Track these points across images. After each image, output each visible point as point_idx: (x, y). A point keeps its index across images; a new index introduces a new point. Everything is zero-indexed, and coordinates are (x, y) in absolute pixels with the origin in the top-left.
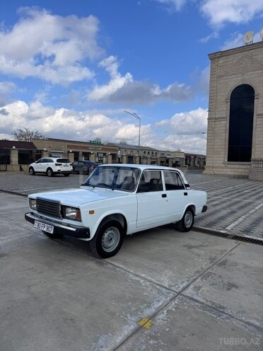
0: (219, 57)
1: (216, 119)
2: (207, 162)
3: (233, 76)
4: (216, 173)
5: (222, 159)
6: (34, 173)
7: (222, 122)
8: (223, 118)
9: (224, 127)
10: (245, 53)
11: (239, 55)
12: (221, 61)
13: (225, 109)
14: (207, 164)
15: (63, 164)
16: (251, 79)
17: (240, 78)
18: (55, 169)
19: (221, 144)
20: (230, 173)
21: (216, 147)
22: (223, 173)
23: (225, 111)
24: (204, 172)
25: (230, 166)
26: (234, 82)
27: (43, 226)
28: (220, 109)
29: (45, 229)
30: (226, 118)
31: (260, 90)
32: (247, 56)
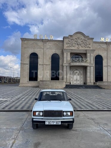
0: (25, 40)
1: (24, 64)
2: (20, 81)
3: (30, 49)
4: (24, 85)
5: (27, 80)
7: (27, 65)
8: (27, 64)
9: (27, 67)
11: (33, 42)
12: (26, 42)
13: (28, 60)
14: (20, 82)
16: (37, 51)
17: (33, 50)
19: (26, 74)
20: (30, 86)
21: (24, 75)
22: (27, 85)
23: (27, 61)
24: (19, 85)
25: (30, 83)
26: (31, 51)
27: (53, 122)
28: (26, 60)
29: (55, 124)
30: (28, 64)
31: (40, 56)
32: (35, 43)
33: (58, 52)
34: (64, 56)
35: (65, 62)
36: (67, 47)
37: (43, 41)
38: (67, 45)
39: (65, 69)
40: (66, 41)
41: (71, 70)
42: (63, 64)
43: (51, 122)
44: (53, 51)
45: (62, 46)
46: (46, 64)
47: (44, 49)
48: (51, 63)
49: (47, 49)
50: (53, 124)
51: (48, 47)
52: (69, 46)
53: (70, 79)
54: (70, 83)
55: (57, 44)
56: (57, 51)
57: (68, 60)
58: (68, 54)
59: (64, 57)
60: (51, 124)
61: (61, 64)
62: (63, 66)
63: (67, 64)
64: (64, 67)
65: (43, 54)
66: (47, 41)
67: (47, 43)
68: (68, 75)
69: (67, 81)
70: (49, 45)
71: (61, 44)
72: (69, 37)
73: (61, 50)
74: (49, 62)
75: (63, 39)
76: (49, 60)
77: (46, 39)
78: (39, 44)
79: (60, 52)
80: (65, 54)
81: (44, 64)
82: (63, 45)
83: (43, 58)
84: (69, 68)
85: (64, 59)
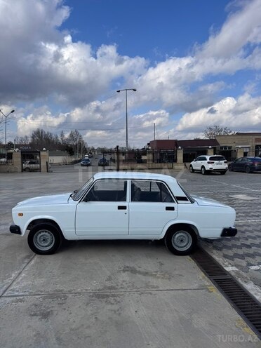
6: (193, 171)
15: (215, 162)
18: (208, 167)
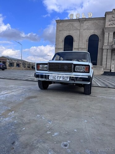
0: (60, 22)
1: (58, 48)
3: (65, 31)
7: (61, 50)
10: (70, 22)
11: (68, 23)
12: (61, 24)
13: (62, 45)
16: (72, 33)
17: (68, 32)
26: (66, 34)
27: (59, 77)
28: (60, 45)
29: (61, 79)
30: (62, 48)
31: (75, 38)
32: (71, 24)
33: (98, 33)
34: (105, 37)
35: (106, 44)
36: (109, 25)
37: (79, 21)
38: (109, 23)
39: (105, 53)
40: (109, 17)
41: (113, 54)
42: (103, 46)
43: (57, 77)
44: (91, 32)
45: (103, 25)
46: (82, 48)
47: (80, 30)
48: (88, 46)
49: (84, 30)
50: (58, 79)
51: (86, 27)
52: (112, 23)
53: (111, 65)
54: (111, 71)
55: (97, 22)
56: (96, 32)
57: (109, 42)
58: (110, 34)
59: (105, 39)
60: (56, 79)
61: (100, 47)
62: (102, 49)
63: (109, 47)
64: (104, 50)
65: (79, 36)
66: (85, 21)
67: (85, 23)
68: (109, 61)
69: (107, 68)
70: (86, 24)
71: (102, 22)
72: (114, 11)
73: (102, 30)
74: (86, 46)
75: (105, 15)
76: (86, 43)
77: (83, 18)
78: (75, 25)
79: (99, 33)
80: (106, 34)
81: (80, 48)
82: (105, 23)
83: (78, 40)
84: (111, 52)
85: (105, 40)
